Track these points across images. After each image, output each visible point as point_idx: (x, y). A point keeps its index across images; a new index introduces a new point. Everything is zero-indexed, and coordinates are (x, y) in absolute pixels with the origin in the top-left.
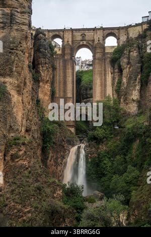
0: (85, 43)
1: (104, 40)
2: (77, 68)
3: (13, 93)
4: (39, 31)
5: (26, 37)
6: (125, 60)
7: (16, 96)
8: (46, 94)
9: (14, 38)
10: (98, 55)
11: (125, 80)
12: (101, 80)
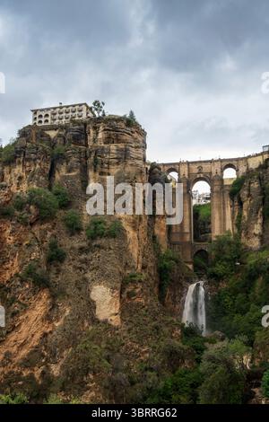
0: (202, 175)
1: (222, 172)
2: (194, 202)
3: (128, 229)
4: (154, 166)
5: (141, 172)
6: (246, 193)
7: (131, 232)
8: (162, 230)
9: (129, 173)
10: (216, 188)
11: (245, 213)
12: (220, 213)
